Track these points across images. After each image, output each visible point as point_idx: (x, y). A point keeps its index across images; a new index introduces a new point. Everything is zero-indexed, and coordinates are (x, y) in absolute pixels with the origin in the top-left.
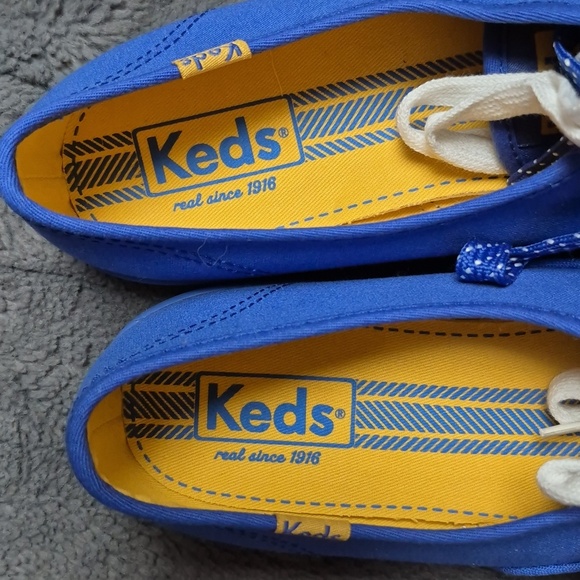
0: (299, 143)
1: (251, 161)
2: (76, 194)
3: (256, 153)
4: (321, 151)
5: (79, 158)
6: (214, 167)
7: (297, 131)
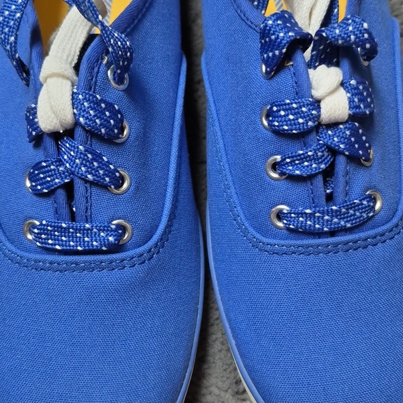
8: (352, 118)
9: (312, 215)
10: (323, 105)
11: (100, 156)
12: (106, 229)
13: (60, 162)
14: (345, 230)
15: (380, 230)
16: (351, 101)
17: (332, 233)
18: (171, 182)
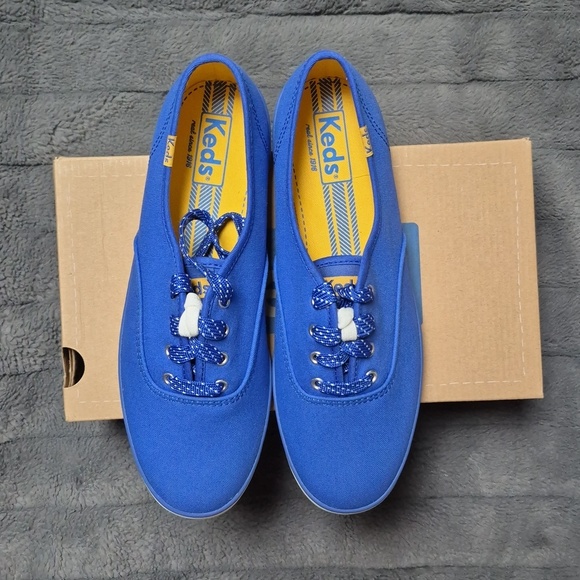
0: (332, 183)
1: (325, 161)
2: (318, 81)
3: (328, 163)
4: (326, 192)
5: (333, 85)
6: (324, 144)
7: (336, 183)
8: (359, 338)
9: (335, 387)
10: (342, 332)
11: (213, 347)
12: (214, 386)
13: (189, 349)
14: (353, 394)
15: (374, 392)
16: (358, 329)
17: (346, 396)
18: (253, 352)
